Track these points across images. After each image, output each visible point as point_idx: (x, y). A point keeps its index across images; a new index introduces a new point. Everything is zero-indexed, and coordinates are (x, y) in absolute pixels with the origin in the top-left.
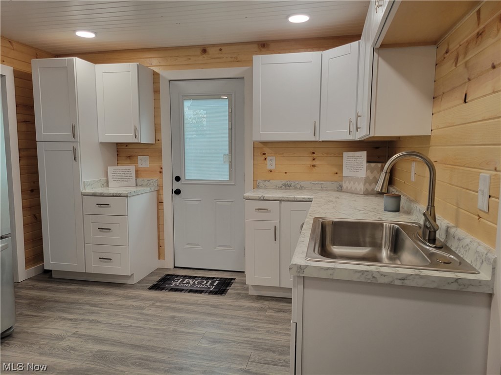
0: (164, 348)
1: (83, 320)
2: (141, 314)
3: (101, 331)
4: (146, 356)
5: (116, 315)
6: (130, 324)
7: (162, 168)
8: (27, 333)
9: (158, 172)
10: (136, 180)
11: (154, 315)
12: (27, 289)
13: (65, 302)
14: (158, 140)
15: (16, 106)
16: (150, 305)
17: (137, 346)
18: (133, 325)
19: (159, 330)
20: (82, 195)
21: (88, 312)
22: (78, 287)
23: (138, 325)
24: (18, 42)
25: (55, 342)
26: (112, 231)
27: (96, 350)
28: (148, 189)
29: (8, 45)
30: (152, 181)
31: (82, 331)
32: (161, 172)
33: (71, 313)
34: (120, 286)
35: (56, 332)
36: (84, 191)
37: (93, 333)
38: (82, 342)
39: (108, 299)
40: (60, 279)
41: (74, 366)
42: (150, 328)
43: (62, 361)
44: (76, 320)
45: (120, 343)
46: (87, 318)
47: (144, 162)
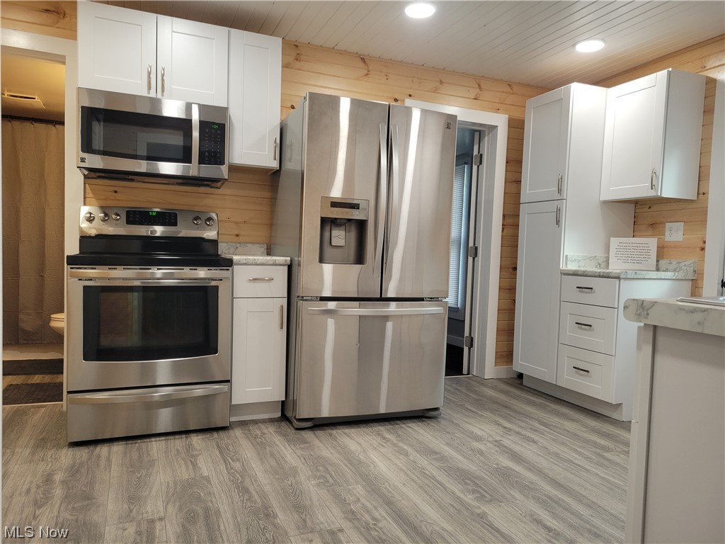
0: (594, 503)
1: (518, 433)
2: (599, 454)
3: (528, 451)
4: (560, 499)
5: (563, 444)
6: (572, 459)
7: (705, 242)
8: (452, 422)
9: (698, 249)
10: (658, 261)
11: (617, 464)
12: (488, 387)
13: (515, 411)
14: (704, 194)
15: (507, 162)
16: (624, 451)
17: (558, 483)
18: (576, 462)
19: (608, 481)
20: (561, 273)
21: (531, 429)
22: (542, 401)
23: (582, 464)
24: (519, 84)
25: (469, 440)
26: (593, 330)
27: (504, 465)
28: (669, 275)
29: (508, 89)
30: (684, 263)
31: (506, 442)
32: (703, 249)
33: (510, 422)
34: (598, 418)
35: (479, 433)
36: (564, 268)
37: (516, 448)
38: (497, 451)
39: (568, 425)
40: (530, 388)
41: (467, 468)
42: (596, 474)
43: (461, 458)
44: (510, 430)
45: (539, 472)
46: (524, 432)
47: (675, 233)
